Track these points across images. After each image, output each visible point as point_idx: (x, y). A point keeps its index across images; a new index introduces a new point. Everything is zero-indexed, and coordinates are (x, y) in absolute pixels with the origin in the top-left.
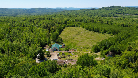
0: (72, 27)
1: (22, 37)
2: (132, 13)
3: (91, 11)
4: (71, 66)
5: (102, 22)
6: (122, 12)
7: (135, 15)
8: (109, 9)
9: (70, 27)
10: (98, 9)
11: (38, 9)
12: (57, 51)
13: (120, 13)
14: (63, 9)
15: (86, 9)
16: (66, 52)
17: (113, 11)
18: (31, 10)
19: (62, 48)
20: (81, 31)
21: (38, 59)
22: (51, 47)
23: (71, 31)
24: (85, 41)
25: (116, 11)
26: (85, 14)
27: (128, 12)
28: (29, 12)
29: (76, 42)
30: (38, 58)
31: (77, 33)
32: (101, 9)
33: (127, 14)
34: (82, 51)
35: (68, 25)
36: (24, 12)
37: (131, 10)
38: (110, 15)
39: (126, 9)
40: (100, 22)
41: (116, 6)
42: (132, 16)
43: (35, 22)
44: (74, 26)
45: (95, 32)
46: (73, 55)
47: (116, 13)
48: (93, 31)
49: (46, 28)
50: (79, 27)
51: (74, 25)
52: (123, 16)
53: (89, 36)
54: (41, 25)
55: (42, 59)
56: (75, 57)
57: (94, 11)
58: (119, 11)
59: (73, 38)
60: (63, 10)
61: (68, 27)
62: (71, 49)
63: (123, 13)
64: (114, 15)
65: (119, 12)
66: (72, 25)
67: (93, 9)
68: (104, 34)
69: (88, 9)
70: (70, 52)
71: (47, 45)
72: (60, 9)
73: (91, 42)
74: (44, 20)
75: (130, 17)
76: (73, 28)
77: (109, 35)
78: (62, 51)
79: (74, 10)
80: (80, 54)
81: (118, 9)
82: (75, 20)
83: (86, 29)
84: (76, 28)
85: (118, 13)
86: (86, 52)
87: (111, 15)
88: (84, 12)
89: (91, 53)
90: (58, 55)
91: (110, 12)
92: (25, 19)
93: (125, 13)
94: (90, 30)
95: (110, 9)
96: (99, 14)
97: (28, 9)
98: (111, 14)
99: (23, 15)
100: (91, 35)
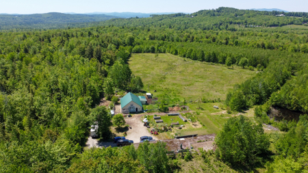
0: (149, 52)
1: (34, 79)
2: (264, 22)
3: (174, 18)
4: (204, 157)
5: (214, 40)
6: (244, 21)
7: (271, 26)
8: (214, 15)
9: (144, 52)
10: (189, 16)
11: (51, 15)
12: (137, 112)
13: (239, 23)
14: (109, 16)
15: (163, 15)
16: (163, 114)
17: (223, 19)
18: (33, 18)
19: (147, 103)
20: (174, 62)
21: (95, 141)
22: (117, 104)
23: (149, 62)
24: (197, 84)
25: (231, 19)
26: (165, 26)
27: (254, 20)
28: (28, 23)
29: (175, 87)
30: (93, 138)
31: (165, 65)
32: (196, 15)
33: (254, 24)
34: (202, 109)
35: (137, 47)
36: (15, 23)
37: (260, 17)
38: (218, 26)
39: (251, 14)
40: (209, 40)
41: (227, 8)
42: (265, 28)
43: (55, 42)
44: (153, 51)
45: (209, 61)
46: (186, 121)
47: (231, 23)
48: (203, 60)
49: (91, 55)
50: (164, 52)
51: (153, 49)
52: (246, 29)
53: (198, 71)
54: (72, 48)
55: (105, 137)
56: (194, 127)
57: (181, 18)
58: (237, 19)
59: (165, 78)
60: (110, 19)
61: (138, 52)
62: (173, 106)
63: (246, 22)
64: (227, 26)
65: (237, 21)
66: (148, 49)
67: (179, 15)
68: (231, 67)
69: (169, 16)
70: (174, 113)
71: (104, 99)
72: (103, 15)
73: (210, 85)
74: (75, 38)
75: (260, 30)
76: (150, 54)
77: (244, 68)
78: (150, 111)
79: (137, 18)
80: (201, 117)
81: (233, 15)
82: (150, 36)
83: (184, 56)
84: (160, 55)
85: (235, 23)
86: (215, 111)
87: (221, 27)
88: (160, 22)
89: (229, 113)
90: (146, 124)
91: (217, 20)
92: (25, 36)
93: (249, 22)
94: (195, 58)
95: (216, 13)
96: (195, 25)
97: (26, 15)
98: (221, 24)
99: (14, 30)
100: (202, 70)
